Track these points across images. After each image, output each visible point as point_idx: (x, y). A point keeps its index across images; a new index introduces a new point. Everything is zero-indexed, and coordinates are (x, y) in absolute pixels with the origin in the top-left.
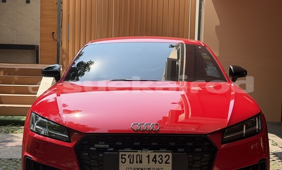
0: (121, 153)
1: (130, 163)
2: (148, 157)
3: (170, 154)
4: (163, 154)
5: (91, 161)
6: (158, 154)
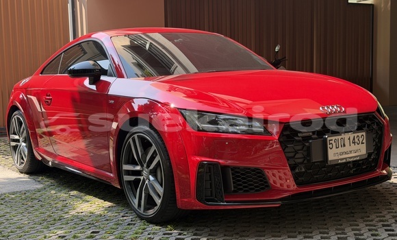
1: (337, 148)
2: (349, 139)
3: (364, 134)
4: (360, 134)
5: (296, 152)
6: (356, 135)
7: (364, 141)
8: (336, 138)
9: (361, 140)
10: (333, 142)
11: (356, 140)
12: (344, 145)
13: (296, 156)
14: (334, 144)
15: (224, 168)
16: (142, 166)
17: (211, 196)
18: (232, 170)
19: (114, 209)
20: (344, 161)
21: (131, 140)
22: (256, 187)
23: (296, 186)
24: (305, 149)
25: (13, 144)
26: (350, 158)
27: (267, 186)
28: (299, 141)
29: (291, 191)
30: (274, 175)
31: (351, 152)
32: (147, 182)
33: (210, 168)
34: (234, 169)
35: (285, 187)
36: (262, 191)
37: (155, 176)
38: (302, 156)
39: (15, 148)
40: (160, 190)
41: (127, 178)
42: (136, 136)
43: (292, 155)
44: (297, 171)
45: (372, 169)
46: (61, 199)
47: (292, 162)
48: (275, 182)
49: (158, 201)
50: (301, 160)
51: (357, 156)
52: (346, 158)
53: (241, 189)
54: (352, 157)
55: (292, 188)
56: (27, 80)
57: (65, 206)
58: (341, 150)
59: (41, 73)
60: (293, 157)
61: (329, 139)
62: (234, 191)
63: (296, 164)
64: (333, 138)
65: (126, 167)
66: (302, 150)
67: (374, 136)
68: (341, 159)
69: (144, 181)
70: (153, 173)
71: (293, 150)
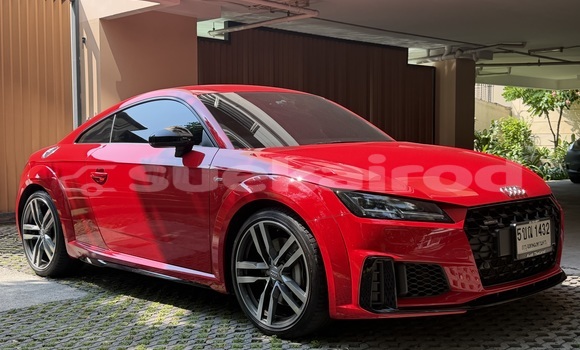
1: (525, 239)
2: (536, 228)
3: (549, 221)
4: (545, 222)
5: (481, 244)
6: (542, 223)
7: (549, 230)
8: (524, 226)
9: (546, 229)
10: (520, 231)
11: (542, 229)
12: (532, 236)
13: (482, 250)
14: (522, 235)
15: (398, 264)
16: (269, 263)
17: (379, 301)
18: (407, 267)
21: (251, 229)
23: (482, 288)
24: (491, 240)
26: (537, 251)
27: (446, 288)
28: (483, 231)
29: (476, 293)
30: (452, 273)
31: (537, 244)
32: (277, 284)
33: (378, 265)
34: (408, 265)
35: (467, 289)
36: (441, 294)
38: (487, 249)
39: (30, 242)
40: (302, 294)
41: (242, 279)
42: (261, 224)
43: (476, 247)
47: (478, 256)
48: (455, 283)
49: (298, 309)
50: (486, 255)
51: (543, 249)
52: (533, 252)
53: (416, 292)
54: (539, 251)
55: (476, 290)
59: (77, 141)
60: (479, 250)
61: (518, 227)
62: (408, 295)
63: (481, 259)
64: (521, 227)
65: (242, 265)
66: (487, 241)
68: (530, 253)
69: (272, 283)
71: (478, 242)
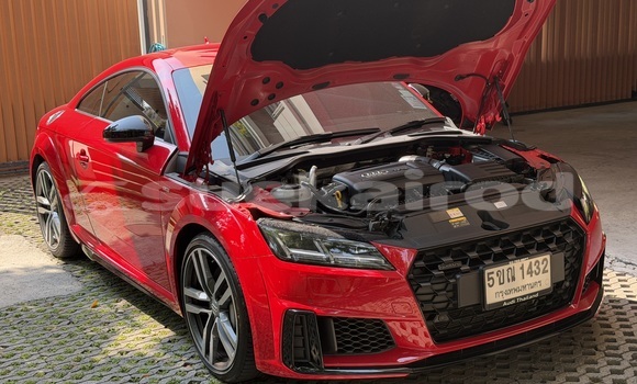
0: (487, 271)
1: (500, 284)
2: (522, 268)
3: (548, 257)
4: (540, 259)
5: (435, 294)
6: (533, 260)
7: (548, 268)
8: (500, 268)
9: (542, 267)
10: (494, 276)
11: (534, 268)
12: (514, 279)
13: (435, 300)
14: (496, 279)
15: (323, 319)
16: (209, 295)
17: (305, 357)
18: (335, 321)
19: (176, 346)
20: (513, 302)
21: (192, 254)
22: (373, 345)
24: (449, 288)
25: (42, 211)
26: (522, 297)
28: (441, 277)
31: (524, 287)
32: (216, 321)
33: (301, 318)
34: (337, 319)
36: (383, 351)
37: (228, 314)
38: (444, 298)
39: (45, 217)
40: (234, 337)
41: (190, 308)
42: (199, 250)
43: (430, 297)
44: (436, 320)
45: (564, 304)
46: (103, 320)
47: (429, 307)
49: (231, 354)
50: (443, 305)
51: (535, 293)
52: (515, 299)
53: (350, 348)
54: (525, 296)
56: (59, 115)
57: (106, 338)
58: (508, 286)
59: (77, 108)
60: (430, 301)
62: (339, 352)
63: (434, 311)
64: (495, 270)
65: (188, 292)
66: (444, 289)
67: (568, 254)
68: (508, 301)
69: (213, 318)
70: (226, 308)
71: (431, 291)
